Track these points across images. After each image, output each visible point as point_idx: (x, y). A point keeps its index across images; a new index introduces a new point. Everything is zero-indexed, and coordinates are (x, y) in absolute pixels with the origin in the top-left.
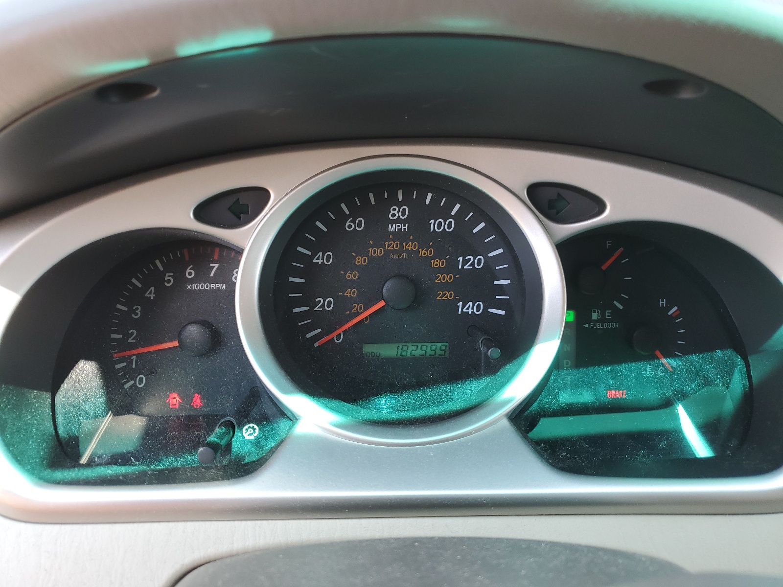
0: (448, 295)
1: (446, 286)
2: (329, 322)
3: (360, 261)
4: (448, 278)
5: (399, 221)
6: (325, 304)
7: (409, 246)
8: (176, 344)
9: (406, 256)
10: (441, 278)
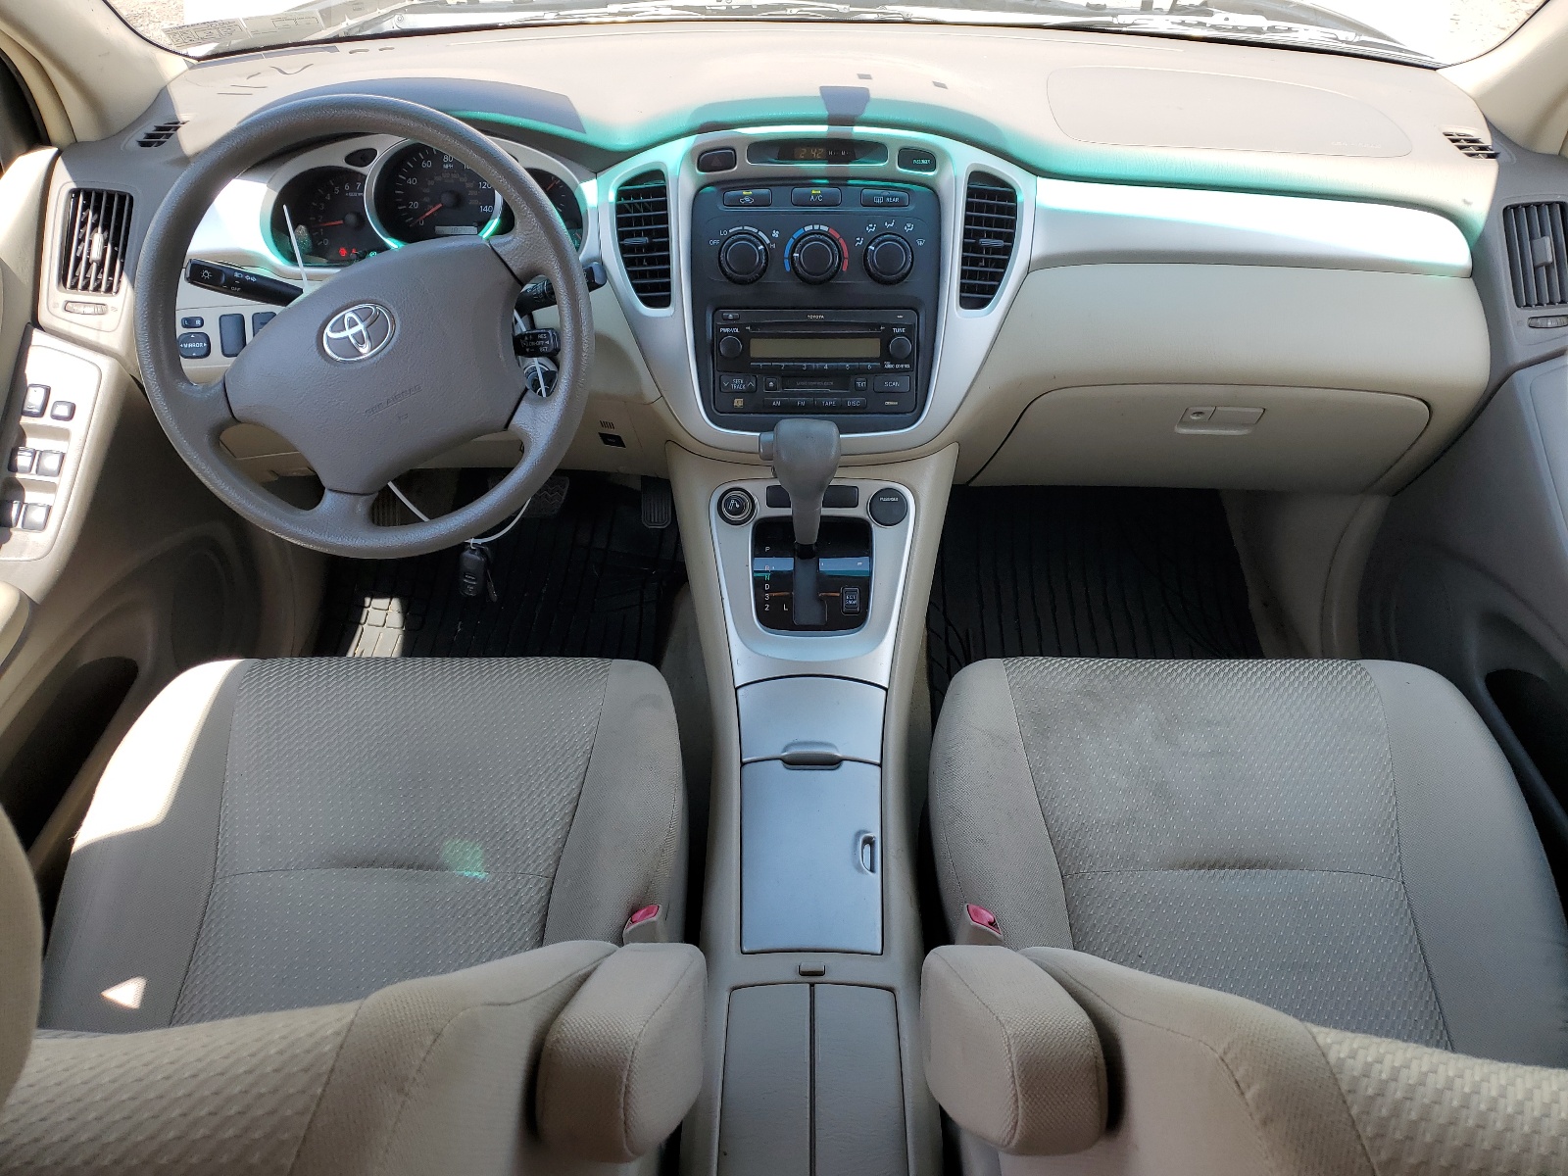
0: (475, 202)
1: (474, 197)
2: (415, 214)
3: (431, 183)
4: (475, 193)
5: (448, 163)
6: (415, 205)
7: (454, 176)
8: (341, 222)
9: (452, 181)
10: (471, 193)
